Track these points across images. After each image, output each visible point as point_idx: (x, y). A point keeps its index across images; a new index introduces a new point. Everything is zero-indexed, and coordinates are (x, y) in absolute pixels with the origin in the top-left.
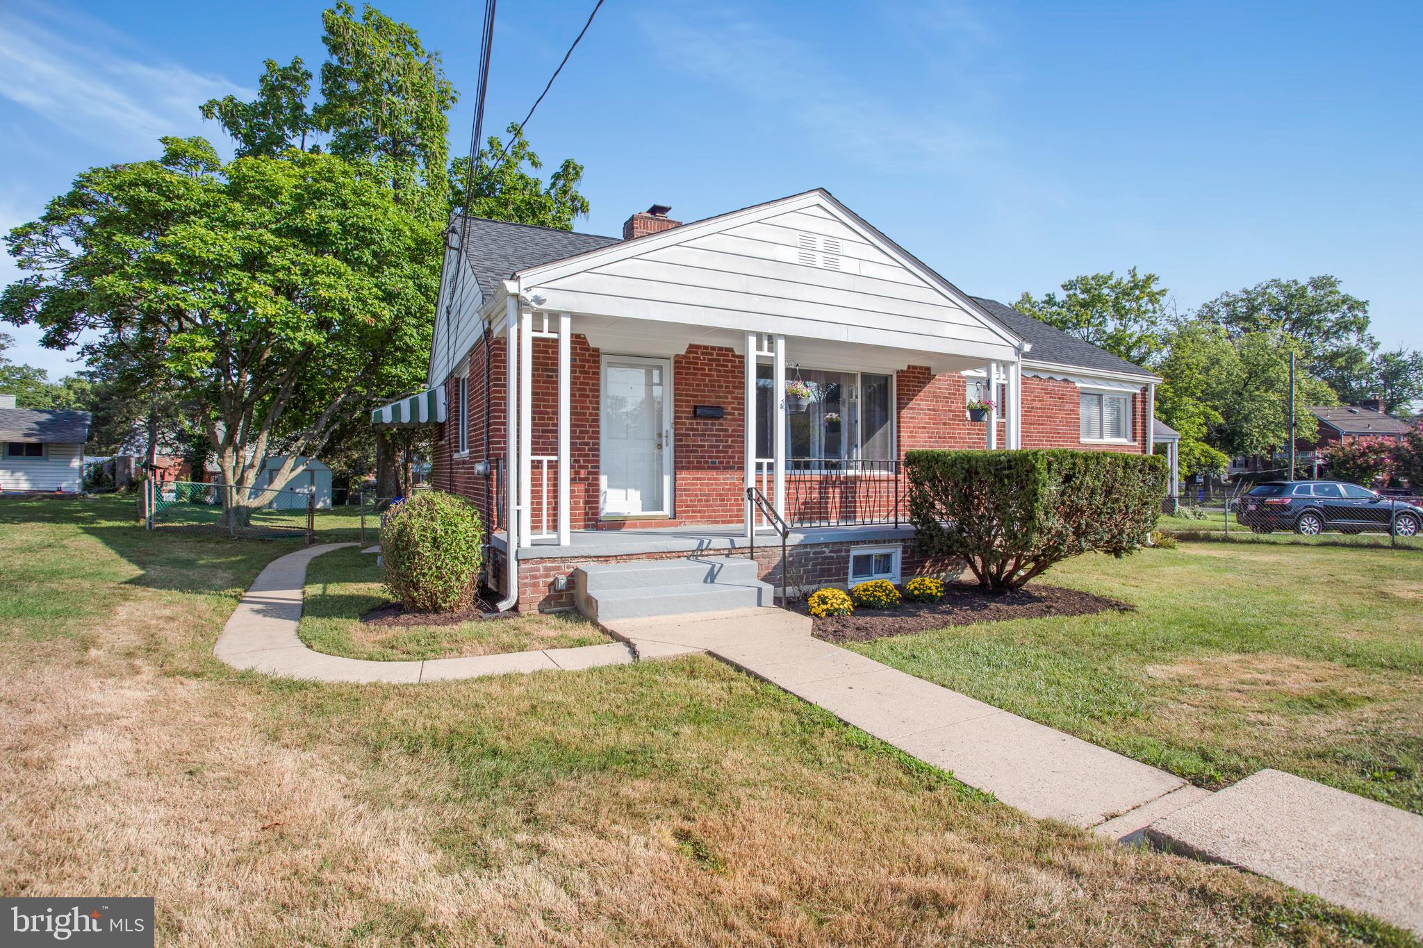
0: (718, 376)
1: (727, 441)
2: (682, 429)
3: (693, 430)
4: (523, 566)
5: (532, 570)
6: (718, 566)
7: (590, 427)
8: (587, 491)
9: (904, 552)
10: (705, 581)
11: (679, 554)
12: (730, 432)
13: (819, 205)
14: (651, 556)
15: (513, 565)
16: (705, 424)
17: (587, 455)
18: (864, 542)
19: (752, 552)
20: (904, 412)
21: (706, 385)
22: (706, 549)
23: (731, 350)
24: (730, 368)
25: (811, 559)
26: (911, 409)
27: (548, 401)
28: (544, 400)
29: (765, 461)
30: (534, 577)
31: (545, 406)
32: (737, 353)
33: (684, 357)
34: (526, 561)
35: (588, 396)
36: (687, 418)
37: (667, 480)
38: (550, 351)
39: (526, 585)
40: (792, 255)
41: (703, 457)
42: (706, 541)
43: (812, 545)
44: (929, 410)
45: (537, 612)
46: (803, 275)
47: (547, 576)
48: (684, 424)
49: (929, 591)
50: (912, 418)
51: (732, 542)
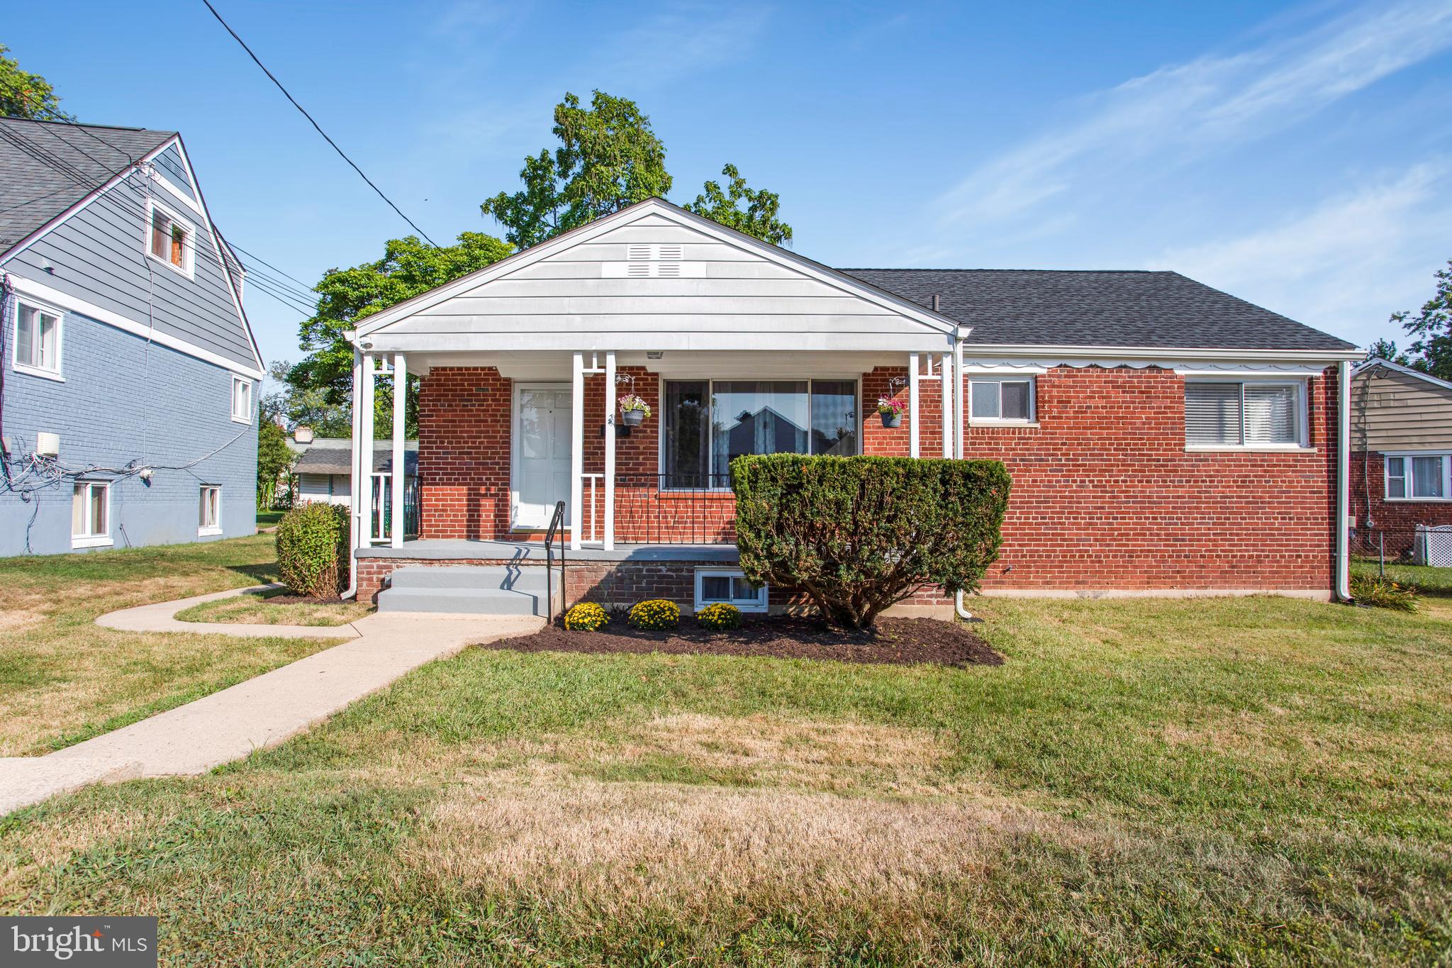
1: (638, 459)
4: (361, 563)
5: (367, 567)
6: (515, 574)
7: (501, 448)
8: (497, 505)
10: (502, 587)
11: (497, 561)
12: (641, 450)
13: (654, 214)
14: (470, 561)
15: (354, 563)
17: (498, 474)
18: (713, 563)
22: (524, 559)
23: (643, 368)
24: (641, 386)
25: (644, 577)
27: (464, 427)
28: (460, 427)
29: (593, 476)
30: (369, 573)
31: (461, 432)
32: (650, 370)
34: (362, 559)
35: (499, 421)
38: (466, 384)
39: (362, 579)
40: (621, 270)
42: (524, 551)
43: (644, 563)
45: (371, 602)
46: (633, 287)
47: (380, 573)
48: (594, 443)
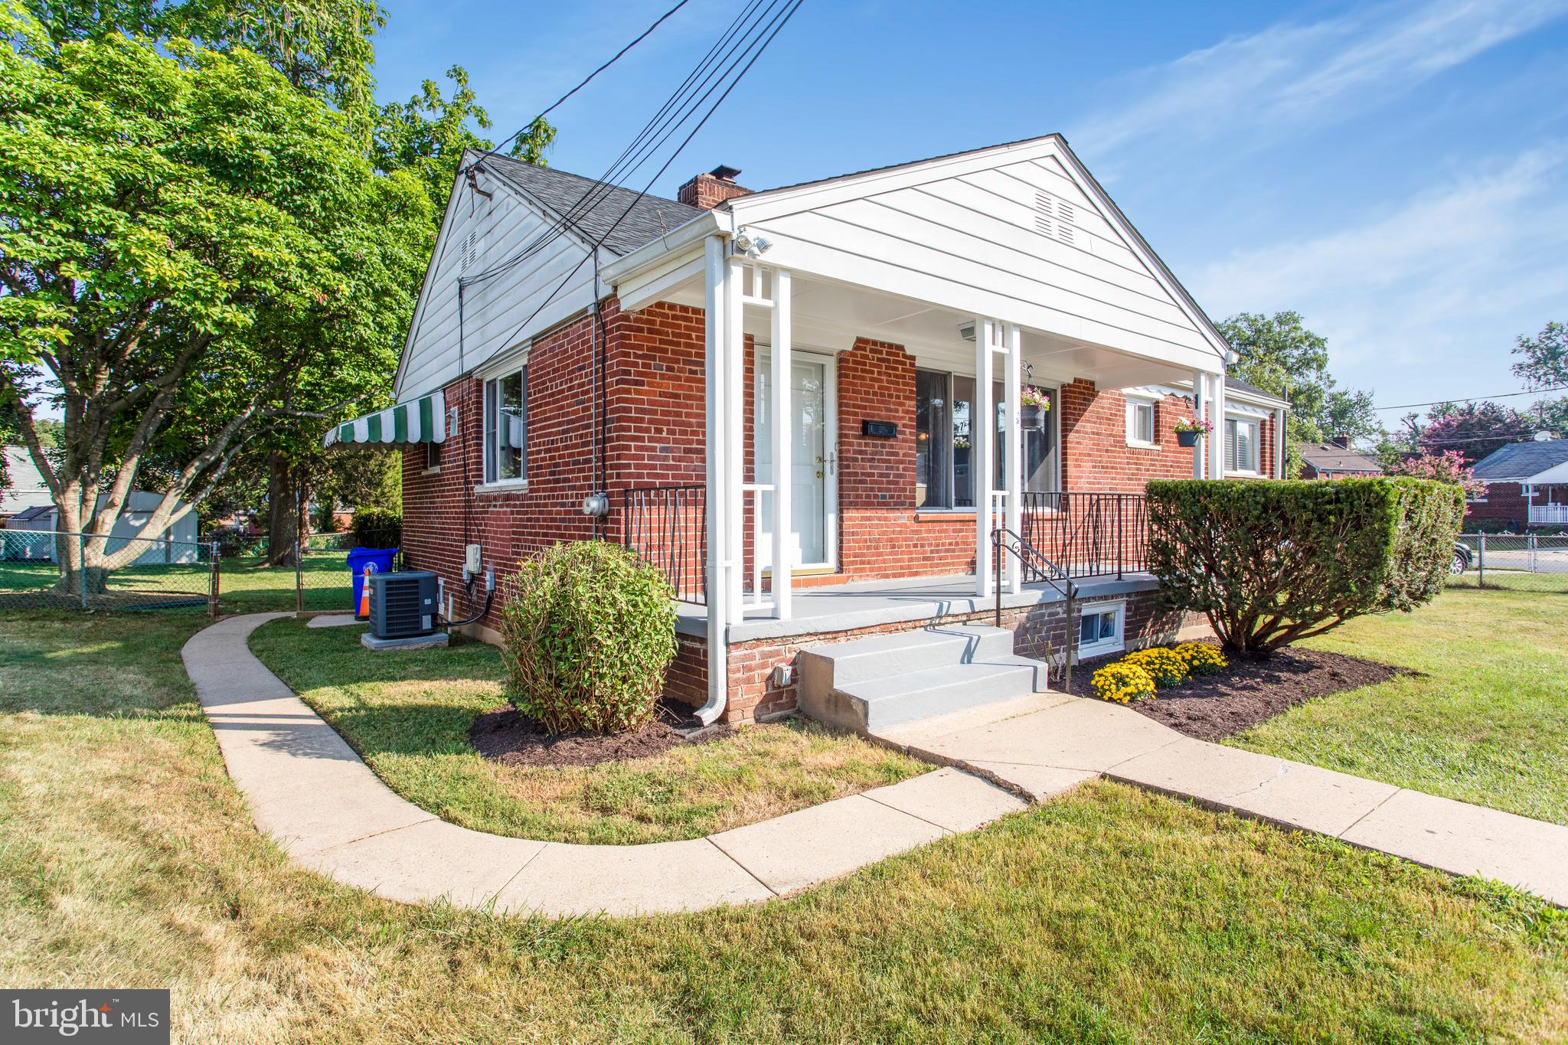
0: (888, 382)
1: (898, 468)
2: (849, 451)
3: (861, 452)
4: (735, 653)
5: (746, 658)
6: (975, 638)
9: (1128, 610)
10: (962, 662)
11: (915, 624)
12: (901, 457)
13: (1053, 156)
14: (886, 628)
15: (720, 652)
16: (874, 446)
18: (1094, 599)
19: (998, 616)
20: (1072, 436)
21: (875, 394)
22: (945, 615)
23: (901, 348)
24: (900, 372)
25: (1046, 623)
26: (1078, 432)
27: (691, 407)
28: (687, 406)
29: (999, 494)
30: (748, 669)
32: (908, 352)
33: (852, 354)
34: (738, 644)
36: (856, 437)
37: (832, 519)
38: (694, 335)
39: (736, 682)
40: (1028, 219)
41: (872, 489)
42: (945, 605)
43: (1048, 605)
44: (1093, 433)
45: (752, 721)
47: (764, 666)
48: (851, 444)
49: (1211, 661)
50: (1078, 443)
51: (971, 603)
